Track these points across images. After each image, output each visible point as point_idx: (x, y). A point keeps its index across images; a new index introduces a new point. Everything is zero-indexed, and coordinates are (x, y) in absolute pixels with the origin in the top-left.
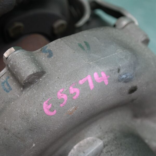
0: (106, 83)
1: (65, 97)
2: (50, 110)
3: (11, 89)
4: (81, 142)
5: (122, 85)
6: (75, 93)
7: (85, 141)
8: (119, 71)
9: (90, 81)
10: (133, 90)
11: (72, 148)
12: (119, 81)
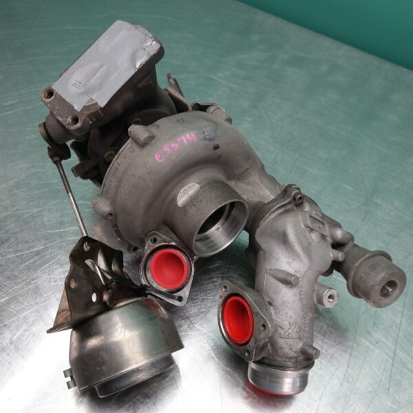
0: (196, 140)
1: (169, 150)
2: (160, 158)
3: (134, 150)
4: (185, 187)
5: (207, 142)
6: (175, 147)
7: (188, 186)
8: (204, 133)
9: (184, 139)
10: (216, 147)
11: (179, 192)
12: (204, 139)
